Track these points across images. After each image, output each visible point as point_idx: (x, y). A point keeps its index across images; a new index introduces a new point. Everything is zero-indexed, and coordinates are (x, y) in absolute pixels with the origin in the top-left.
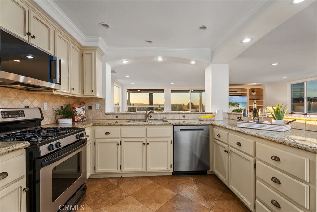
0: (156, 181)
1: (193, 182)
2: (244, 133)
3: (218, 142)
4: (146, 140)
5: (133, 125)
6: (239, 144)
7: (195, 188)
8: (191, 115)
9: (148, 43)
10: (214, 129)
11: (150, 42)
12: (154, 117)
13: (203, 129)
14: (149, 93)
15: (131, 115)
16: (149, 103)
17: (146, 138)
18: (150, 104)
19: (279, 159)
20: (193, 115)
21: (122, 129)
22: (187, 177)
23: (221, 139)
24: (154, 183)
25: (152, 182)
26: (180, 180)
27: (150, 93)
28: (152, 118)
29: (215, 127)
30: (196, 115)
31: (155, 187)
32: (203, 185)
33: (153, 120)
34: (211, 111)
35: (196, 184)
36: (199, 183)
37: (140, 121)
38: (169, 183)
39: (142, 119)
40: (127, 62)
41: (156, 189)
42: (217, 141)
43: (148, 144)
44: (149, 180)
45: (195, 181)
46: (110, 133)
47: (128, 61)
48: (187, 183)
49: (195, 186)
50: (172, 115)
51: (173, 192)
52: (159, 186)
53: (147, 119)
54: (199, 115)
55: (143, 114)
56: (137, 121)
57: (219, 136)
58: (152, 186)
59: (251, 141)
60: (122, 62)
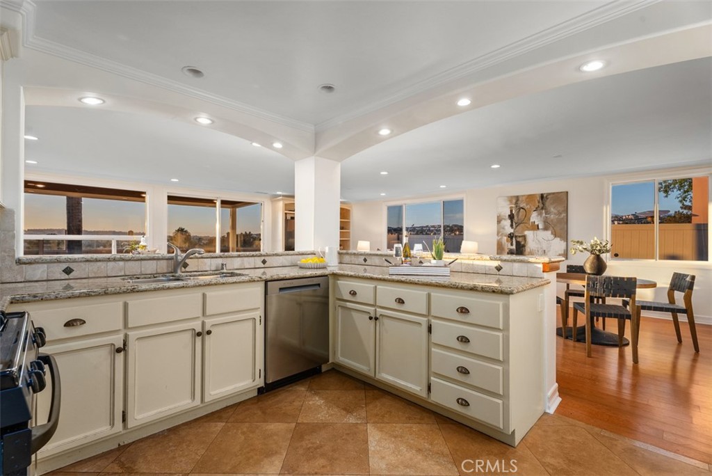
0: (232, 419)
1: (308, 394)
2: (411, 283)
3: (349, 305)
4: (203, 324)
5: (169, 288)
6: (401, 301)
7: (317, 401)
8: (278, 257)
9: (190, 75)
10: (339, 282)
11: (196, 72)
12: (193, 264)
13: (319, 285)
14: (65, 197)
15: (121, 263)
16: (66, 228)
17: (202, 319)
18: (69, 232)
19: (467, 309)
20: (281, 257)
21: (131, 303)
22: (291, 388)
23: (358, 298)
24: (229, 425)
25: (224, 424)
26: (280, 398)
27: (69, 198)
28: (187, 269)
29: (340, 278)
30: (287, 257)
31: (240, 431)
32: (327, 391)
33: (195, 273)
34: (310, 249)
35: (316, 394)
36: (320, 391)
37: (154, 276)
38: (264, 413)
39: (159, 271)
40: (102, 102)
41: (243, 433)
42: (348, 303)
43: (209, 333)
44: (213, 424)
45: (310, 389)
46: (84, 322)
47: (104, 101)
48: (299, 399)
49: (317, 399)
50: (239, 259)
51: (286, 425)
52: (247, 424)
53: (179, 271)
54: (293, 256)
55: (162, 259)
56: (145, 278)
57: (354, 293)
58: (230, 433)
59: (422, 293)
60: (80, 100)
